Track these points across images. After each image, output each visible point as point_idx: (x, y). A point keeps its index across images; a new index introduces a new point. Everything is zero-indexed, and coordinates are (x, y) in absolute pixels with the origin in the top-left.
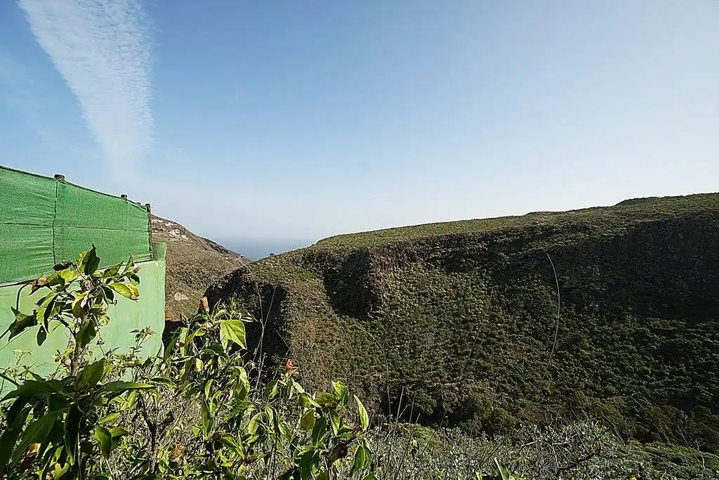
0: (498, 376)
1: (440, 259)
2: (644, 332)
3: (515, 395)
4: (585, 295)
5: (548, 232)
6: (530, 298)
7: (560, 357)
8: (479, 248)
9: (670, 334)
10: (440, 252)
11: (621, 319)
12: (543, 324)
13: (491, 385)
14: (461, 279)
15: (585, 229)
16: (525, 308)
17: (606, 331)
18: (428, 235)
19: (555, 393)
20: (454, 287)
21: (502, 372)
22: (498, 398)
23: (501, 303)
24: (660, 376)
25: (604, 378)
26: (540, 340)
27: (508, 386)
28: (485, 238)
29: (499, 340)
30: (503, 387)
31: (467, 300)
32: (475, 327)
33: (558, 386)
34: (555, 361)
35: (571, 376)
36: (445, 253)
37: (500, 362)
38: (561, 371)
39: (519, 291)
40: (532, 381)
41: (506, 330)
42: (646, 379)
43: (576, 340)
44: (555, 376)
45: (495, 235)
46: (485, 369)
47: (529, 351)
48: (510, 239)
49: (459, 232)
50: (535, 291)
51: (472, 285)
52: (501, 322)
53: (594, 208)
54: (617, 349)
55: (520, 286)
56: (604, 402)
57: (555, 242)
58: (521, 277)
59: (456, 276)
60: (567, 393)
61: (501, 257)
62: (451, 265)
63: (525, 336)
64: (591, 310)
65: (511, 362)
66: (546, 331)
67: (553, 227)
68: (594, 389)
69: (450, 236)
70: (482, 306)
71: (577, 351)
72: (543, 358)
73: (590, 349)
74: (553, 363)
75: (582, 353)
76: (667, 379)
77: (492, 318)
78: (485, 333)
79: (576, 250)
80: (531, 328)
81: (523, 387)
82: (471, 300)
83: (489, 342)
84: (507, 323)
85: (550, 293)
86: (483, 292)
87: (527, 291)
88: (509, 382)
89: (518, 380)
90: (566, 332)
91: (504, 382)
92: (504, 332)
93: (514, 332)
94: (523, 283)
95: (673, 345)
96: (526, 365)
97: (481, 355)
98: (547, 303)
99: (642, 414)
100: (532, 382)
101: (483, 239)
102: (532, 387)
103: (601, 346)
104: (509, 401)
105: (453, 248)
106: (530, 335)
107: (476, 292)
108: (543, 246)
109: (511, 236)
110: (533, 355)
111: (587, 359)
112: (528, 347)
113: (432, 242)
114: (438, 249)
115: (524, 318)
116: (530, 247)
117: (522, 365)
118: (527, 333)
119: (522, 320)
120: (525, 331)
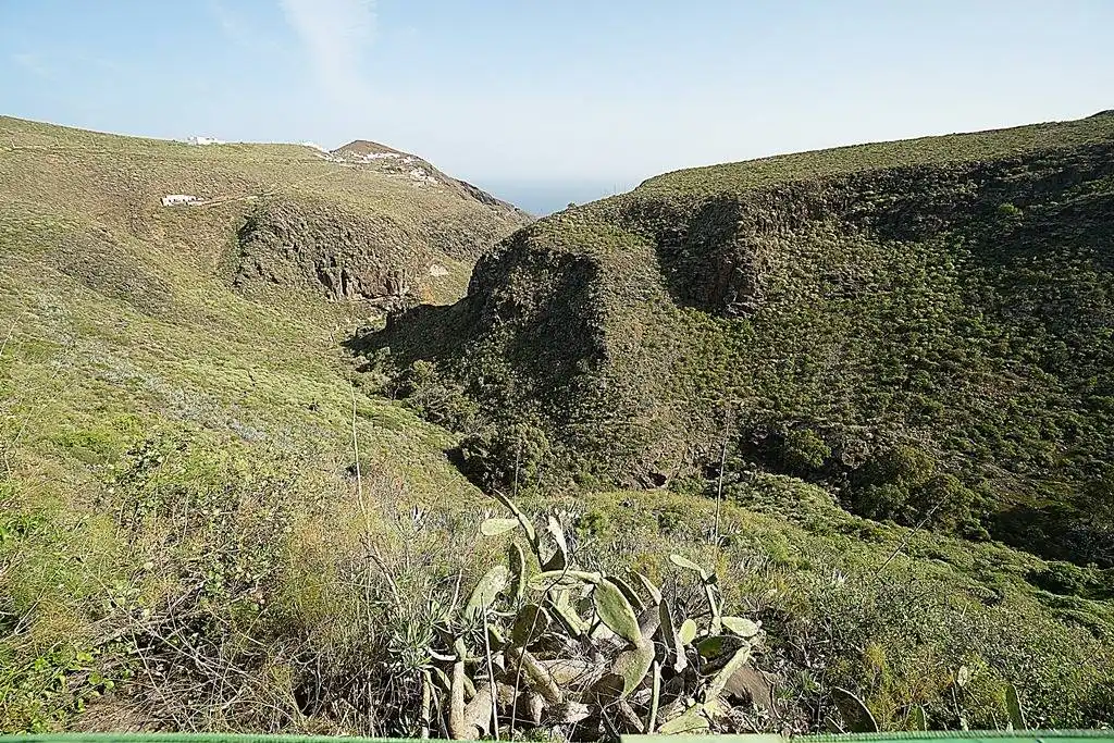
0: (951, 424)
1: (871, 214)
3: (979, 457)
6: (1055, 294)
7: (1093, 406)
8: (959, 195)
10: (873, 201)
12: (1070, 344)
13: (934, 437)
14: (907, 255)
16: (1036, 313)
18: (853, 169)
19: (1062, 464)
20: (890, 268)
21: (961, 419)
22: (943, 458)
23: (984, 300)
26: (1056, 372)
27: (966, 442)
28: (977, 172)
29: (966, 366)
30: (955, 441)
31: (912, 293)
32: (920, 340)
33: (1071, 454)
34: (1080, 413)
36: (884, 204)
37: (959, 401)
38: (1086, 430)
39: (1032, 281)
40: (1018, 439)
41: (984, 349)
44: (1070, 435)
45: (1000, 164)
46: (927, 410)
47: (1025, 389)
48: (1037, 175)
49: (921, 161)
50: (1070, 282)
51: (929, 265)
52: (977, 334)
55: (1036, 270)
58: (1041, 251)
59: (897, 247)
60: (1089, 468)
61: (1004, 214)
62: (893, 226)
63: (1024, 363)
65: (981, 405)
66: (1074, 358)
69: (899, 170)
70: (942, 304)
72: (1051, 404)
74: (1073, 416)
77: (960, 327)
78: (939, 351)
80: (1041, 350)
81: (996, 447)
82: (922, 293)
83: (945, 369)
84: (988, 338)
86: (950, 279)
87: (1049, 281)
88: (971, 435)
89: (991, 435)
91: (961, 435)
92: (979, 353)
93: (999, 355)
94: (1045, 266)
96: (1012, 411)
97: (926, 389)
98: (1094, 306)
100: (1017, 442)
101: (971, 175)
102: (1016, 449)
104: (964, 465)
105: (901, 194)
106: (1033, 362)
107: (936, 277)
109: (1040, 167)
110: (1032, 397)
112: (1025, 383)
113: (860, 183)
114: (869, 195)
115: (1028, 331)
116: (1085, 190)
117: (1004, 411)
118: (1028, 359)
119: (1023, 334)
120: (1025, 355)
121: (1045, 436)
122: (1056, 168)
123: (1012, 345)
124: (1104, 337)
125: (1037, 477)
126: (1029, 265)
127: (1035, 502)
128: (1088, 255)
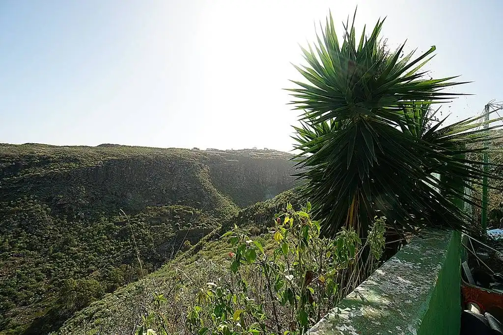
2: (111, 225)
4: (74, 208)
5: (45, 161)
6: (26, 216)
7: (54, 258)
9: (124, 224)
11: (98, 221)
12: (38, 236)
15: (76, 160)
17: (88, 231)
19: (50, 289)
24: (118, 249)
25: (87, 262)
26: (36, 250)
33: (51, 283)
34: (50, 263)
35: (63, 270)
38: (54, 269)
39: (13, 212)
40: (26, 288)
42: (112, 254)
43: (67, 242)
44: (48, 273)
47: (23, 262)
50: (31, 210)
53: (83, 146)
54: (96, 241)
55: (14, 206)
56: (87, 279)
57: (51, 169)
60: (60, 285)
63: (19, 250)
64: (79, 217)
66: (41, 241)
67: (50, 157)
68: (80, 272)
71: (69, 249)
72: (37, 265)
73: (78, 245)
74: (48, 266)
75: (72, 250)
76: (122, 250)
79: (69, 175)
80: (26, 242)
81: (15, 299)
85: (45, 210)
87: (21, 211)
89: (10, 294)
90: (59, 237)
94: (18, 204)
95: (125, 230)
96: (19, 276)
98: (43, 218)
99: (109, 276)
100: (26, 289)
102: (26, 293)
103: (86, 241)
106: (24, 248)
108: (41, 172)
110: (28, 265)
111: (76, 253)
112: (22, 259)
115: (18, 235)
116: (27, 172)
117: (15, 278)
118: (21, 248)
119: (15, 237)
120: (19, 247)
121: (39, 280)
122: (12, 162)
123: (10, 243)
124: (50, 229)
125: (40, 301)
126: (10, 205)
127: (42, 313)
128: (35, 198)
